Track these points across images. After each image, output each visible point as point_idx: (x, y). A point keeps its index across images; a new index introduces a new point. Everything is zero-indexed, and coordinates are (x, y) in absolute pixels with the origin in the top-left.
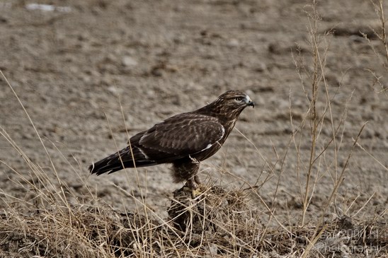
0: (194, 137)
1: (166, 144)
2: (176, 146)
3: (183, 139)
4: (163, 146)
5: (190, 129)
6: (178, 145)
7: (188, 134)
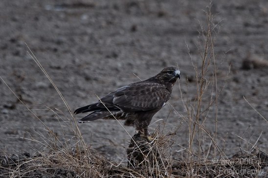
0: (157, 99)
1: (137, 104)
2: (144, 105)
3: (149, 101)
4: (134, 105)
5: (153, 94)
6: (146, 105)
7: (152, 97)
